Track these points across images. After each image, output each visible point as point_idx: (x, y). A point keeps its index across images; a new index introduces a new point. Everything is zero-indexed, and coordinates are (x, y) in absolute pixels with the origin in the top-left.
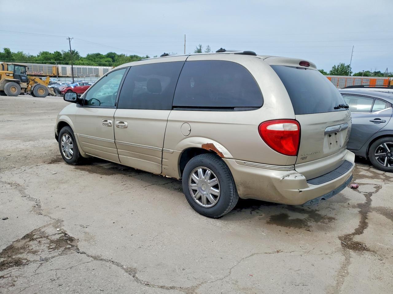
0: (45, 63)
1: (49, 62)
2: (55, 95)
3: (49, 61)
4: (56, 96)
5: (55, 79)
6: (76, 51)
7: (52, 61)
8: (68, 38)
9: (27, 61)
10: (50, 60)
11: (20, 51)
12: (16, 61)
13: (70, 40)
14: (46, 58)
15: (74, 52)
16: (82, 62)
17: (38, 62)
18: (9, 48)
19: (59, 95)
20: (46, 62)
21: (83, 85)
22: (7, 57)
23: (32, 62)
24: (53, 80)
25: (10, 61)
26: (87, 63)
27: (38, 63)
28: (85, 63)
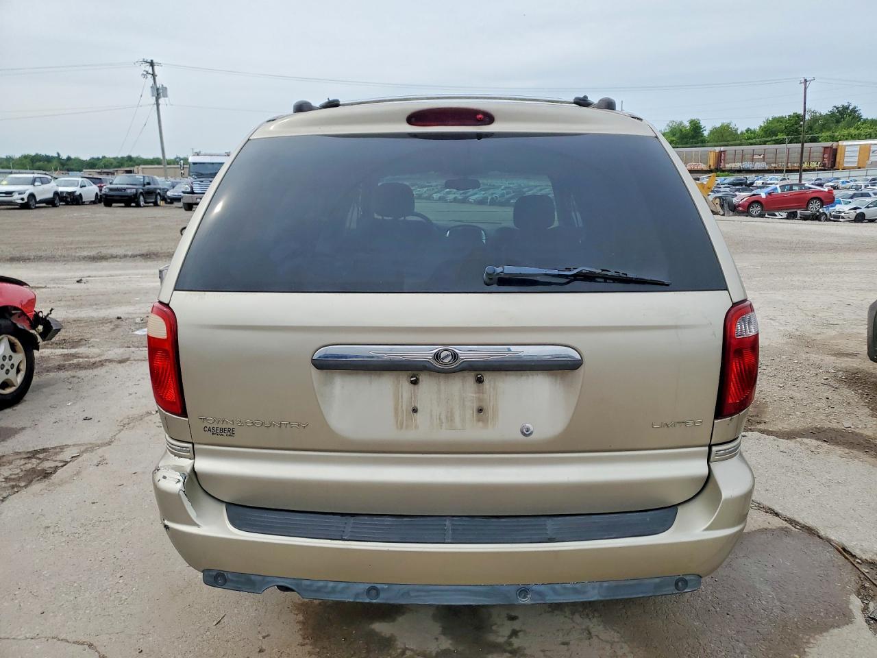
0: (765, 143)
1: (774, 140)
2: (722, 213)
3: (774, 138)
4: (723, 215)
5: (776, 177)
6: (851, 108)
7: (780, 136)
8: (803, 80)
9: (728, 141)
10: (777, 136)
11: (726, 121)
12: (709, 144)
13: (808, 83)
14: (769, 131)
15: (848, 108)
16: (857, 132)
17: (751, 141)
18: (699, 118)
19: (731, 213)
20: (767, 139)
21: (791, 189)
22: (693, 137)
23: (738, 142)
24: (771, 179)
25: (697, 145)
26: (870, 134)
27: (751, 144)
28: (863, 133)
